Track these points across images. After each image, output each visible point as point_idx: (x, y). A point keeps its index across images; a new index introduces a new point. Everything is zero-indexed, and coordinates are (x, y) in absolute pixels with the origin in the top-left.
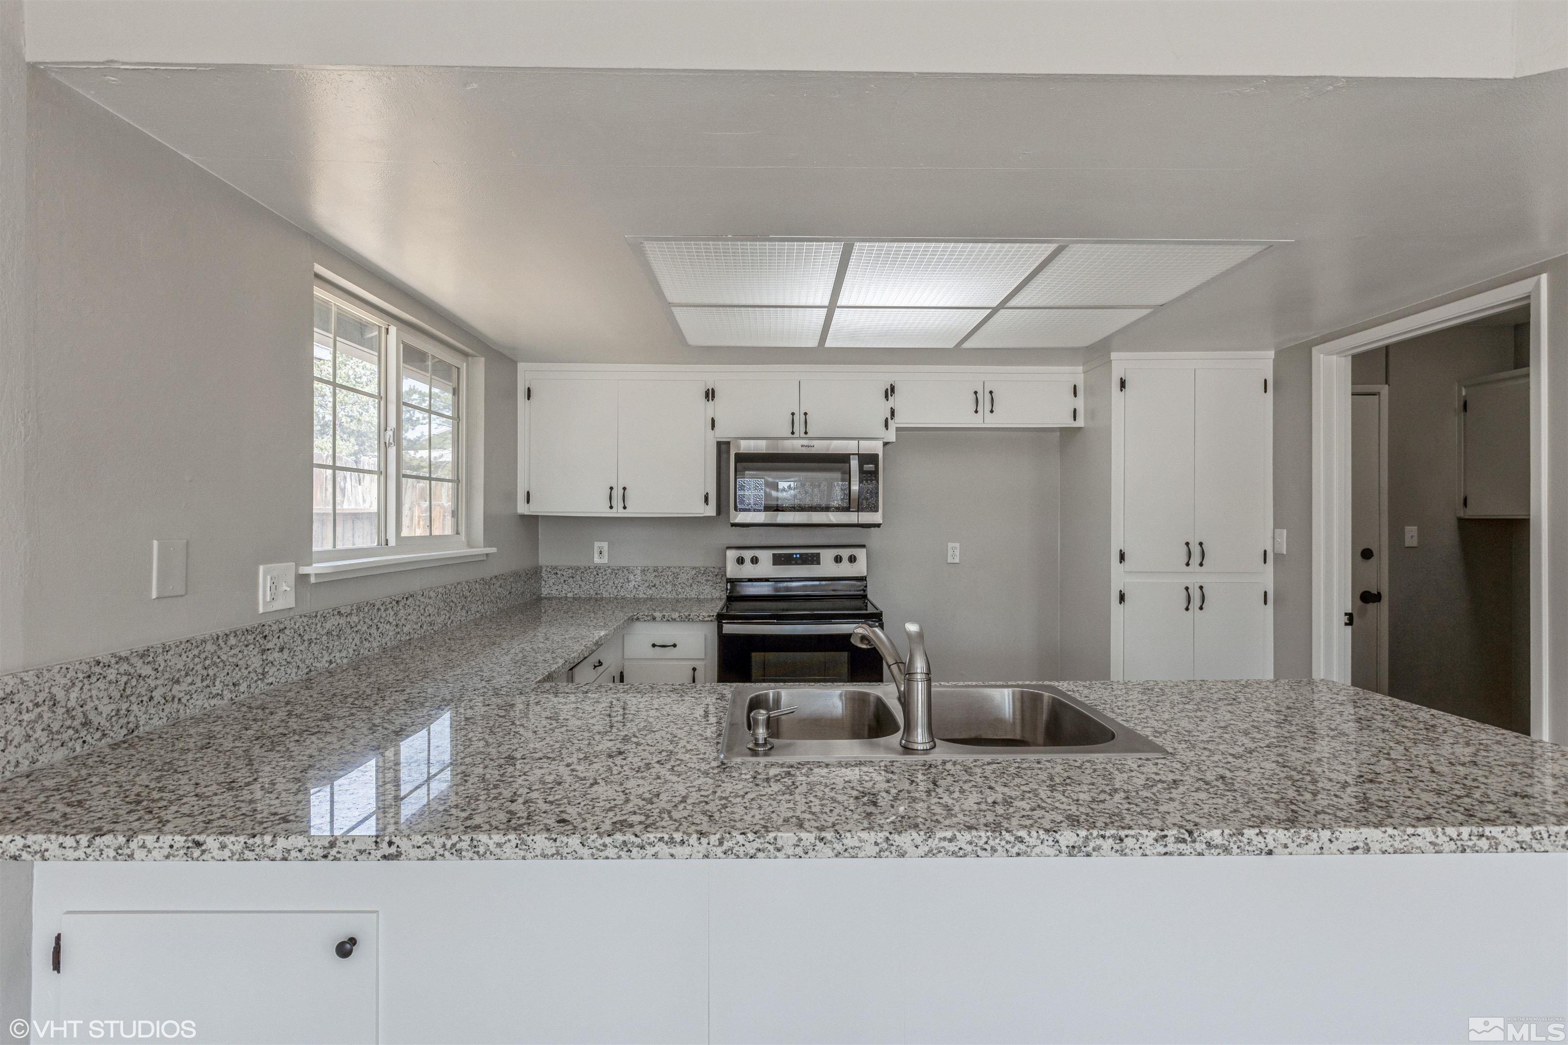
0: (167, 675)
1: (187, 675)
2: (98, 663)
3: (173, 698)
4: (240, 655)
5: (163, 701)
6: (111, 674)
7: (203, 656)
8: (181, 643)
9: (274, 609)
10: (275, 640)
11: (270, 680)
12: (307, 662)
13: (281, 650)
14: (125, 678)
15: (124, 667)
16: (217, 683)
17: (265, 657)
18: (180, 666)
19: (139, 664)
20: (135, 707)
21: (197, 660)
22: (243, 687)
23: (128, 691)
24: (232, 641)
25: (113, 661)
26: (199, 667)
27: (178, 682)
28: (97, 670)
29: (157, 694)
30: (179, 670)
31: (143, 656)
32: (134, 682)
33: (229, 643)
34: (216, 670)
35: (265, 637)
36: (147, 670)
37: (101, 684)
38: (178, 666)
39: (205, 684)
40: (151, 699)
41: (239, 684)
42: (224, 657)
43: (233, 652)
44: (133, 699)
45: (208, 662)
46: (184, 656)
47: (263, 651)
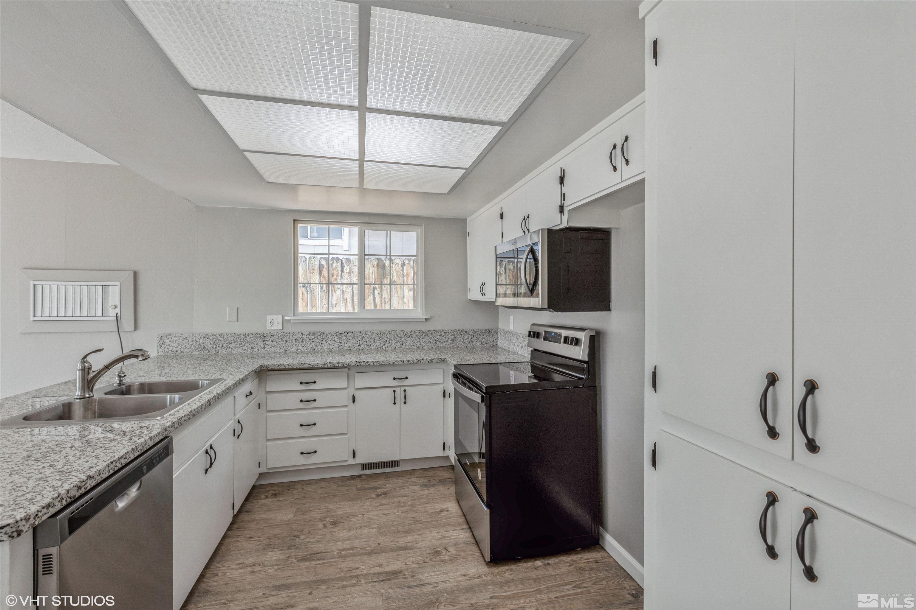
0: (227, 341)
1: (234, 342)
2: (207, 335)
3: (230, 347)
4: (254, 340)
5: (226, 347)
6: (211, 338)
7: (240, 338)
8: (232, 334)
9: (272, 329)
10: (269, 338)
11: (267, 350)
12: (285, 347)
13: (272, 341)
14: (215, 340)
15: (215, 337)
16: (245, 346)
17: (265, 342)
18: (232, 339)
19: (219, 337)
20: (217, 347)
21: (238, 339)
22: (256, 349)
23: (216, 343)
24: (251, 336)
25: (211, 335)
26: (239, 341)
27: (231, 343)
28: (207, 336)
29: (225, 345)
30: (232, 341)
31: (220, 335)
32: (217, 341)
33: (250, 336)
34: (245, 343)
35: (265, 337)
36: (222, 339)
37: (208, 340)
38: (231, 340)
39: (241, 346)
40: (223, 346)
41: (254, 349)
42: (248, 340)
43: (251, 339)
44: (217, 345)
45: (241, 340)
46: (233, 337)
47: (264, 341)
